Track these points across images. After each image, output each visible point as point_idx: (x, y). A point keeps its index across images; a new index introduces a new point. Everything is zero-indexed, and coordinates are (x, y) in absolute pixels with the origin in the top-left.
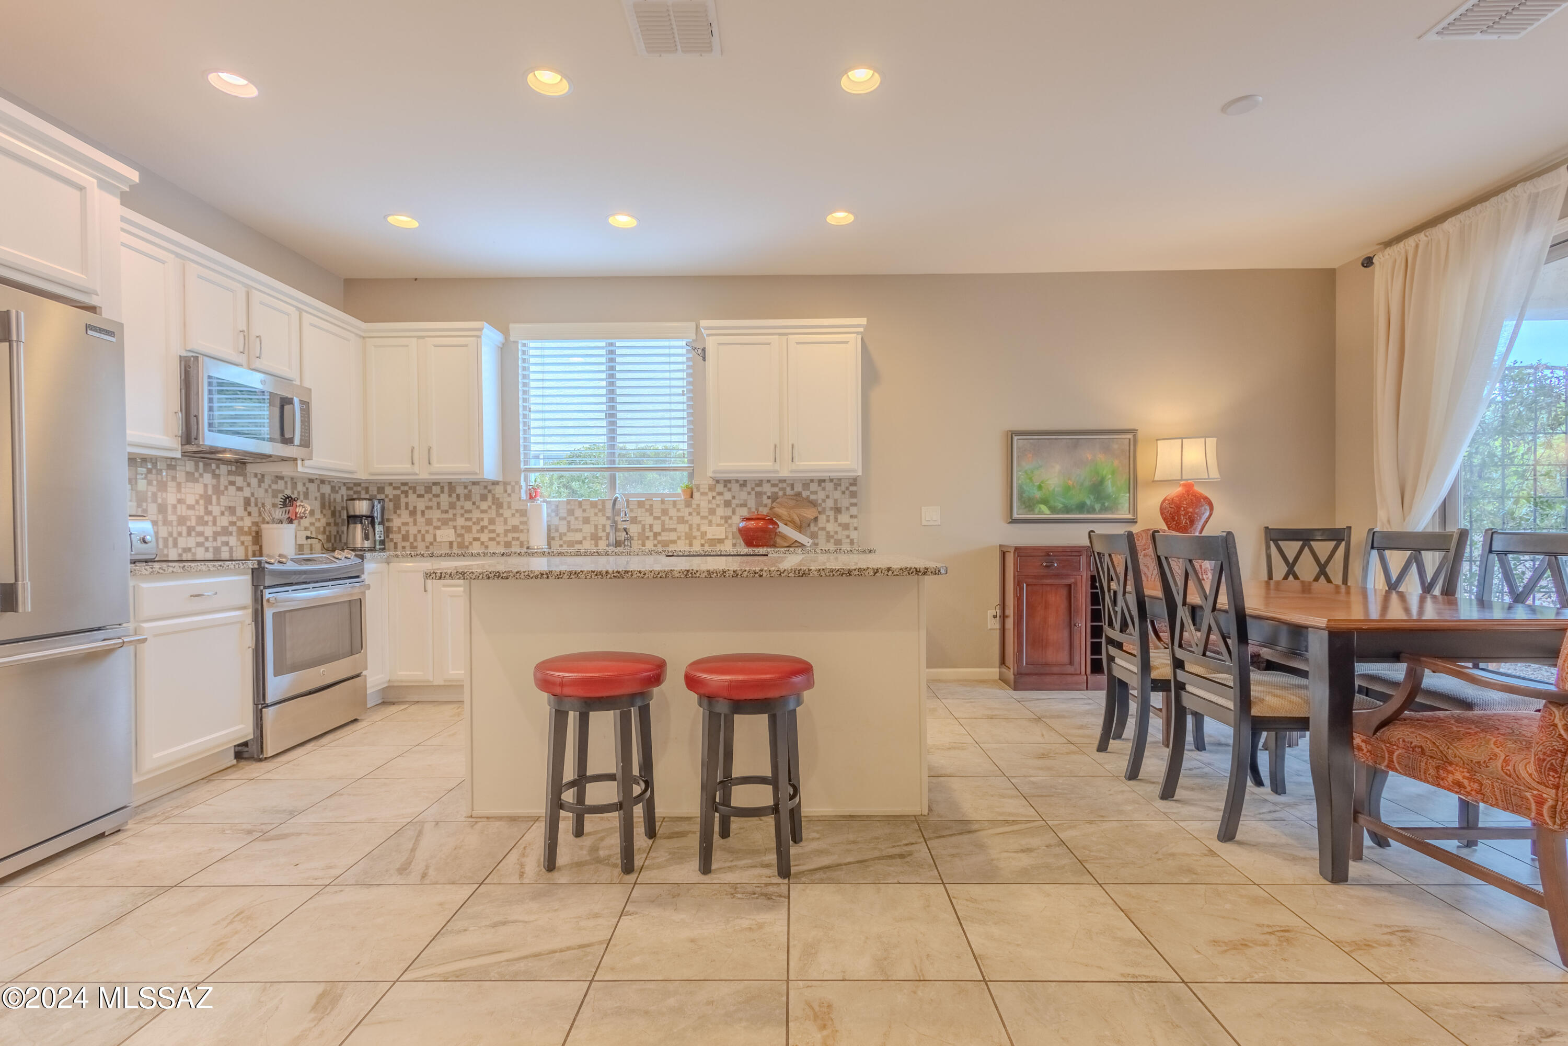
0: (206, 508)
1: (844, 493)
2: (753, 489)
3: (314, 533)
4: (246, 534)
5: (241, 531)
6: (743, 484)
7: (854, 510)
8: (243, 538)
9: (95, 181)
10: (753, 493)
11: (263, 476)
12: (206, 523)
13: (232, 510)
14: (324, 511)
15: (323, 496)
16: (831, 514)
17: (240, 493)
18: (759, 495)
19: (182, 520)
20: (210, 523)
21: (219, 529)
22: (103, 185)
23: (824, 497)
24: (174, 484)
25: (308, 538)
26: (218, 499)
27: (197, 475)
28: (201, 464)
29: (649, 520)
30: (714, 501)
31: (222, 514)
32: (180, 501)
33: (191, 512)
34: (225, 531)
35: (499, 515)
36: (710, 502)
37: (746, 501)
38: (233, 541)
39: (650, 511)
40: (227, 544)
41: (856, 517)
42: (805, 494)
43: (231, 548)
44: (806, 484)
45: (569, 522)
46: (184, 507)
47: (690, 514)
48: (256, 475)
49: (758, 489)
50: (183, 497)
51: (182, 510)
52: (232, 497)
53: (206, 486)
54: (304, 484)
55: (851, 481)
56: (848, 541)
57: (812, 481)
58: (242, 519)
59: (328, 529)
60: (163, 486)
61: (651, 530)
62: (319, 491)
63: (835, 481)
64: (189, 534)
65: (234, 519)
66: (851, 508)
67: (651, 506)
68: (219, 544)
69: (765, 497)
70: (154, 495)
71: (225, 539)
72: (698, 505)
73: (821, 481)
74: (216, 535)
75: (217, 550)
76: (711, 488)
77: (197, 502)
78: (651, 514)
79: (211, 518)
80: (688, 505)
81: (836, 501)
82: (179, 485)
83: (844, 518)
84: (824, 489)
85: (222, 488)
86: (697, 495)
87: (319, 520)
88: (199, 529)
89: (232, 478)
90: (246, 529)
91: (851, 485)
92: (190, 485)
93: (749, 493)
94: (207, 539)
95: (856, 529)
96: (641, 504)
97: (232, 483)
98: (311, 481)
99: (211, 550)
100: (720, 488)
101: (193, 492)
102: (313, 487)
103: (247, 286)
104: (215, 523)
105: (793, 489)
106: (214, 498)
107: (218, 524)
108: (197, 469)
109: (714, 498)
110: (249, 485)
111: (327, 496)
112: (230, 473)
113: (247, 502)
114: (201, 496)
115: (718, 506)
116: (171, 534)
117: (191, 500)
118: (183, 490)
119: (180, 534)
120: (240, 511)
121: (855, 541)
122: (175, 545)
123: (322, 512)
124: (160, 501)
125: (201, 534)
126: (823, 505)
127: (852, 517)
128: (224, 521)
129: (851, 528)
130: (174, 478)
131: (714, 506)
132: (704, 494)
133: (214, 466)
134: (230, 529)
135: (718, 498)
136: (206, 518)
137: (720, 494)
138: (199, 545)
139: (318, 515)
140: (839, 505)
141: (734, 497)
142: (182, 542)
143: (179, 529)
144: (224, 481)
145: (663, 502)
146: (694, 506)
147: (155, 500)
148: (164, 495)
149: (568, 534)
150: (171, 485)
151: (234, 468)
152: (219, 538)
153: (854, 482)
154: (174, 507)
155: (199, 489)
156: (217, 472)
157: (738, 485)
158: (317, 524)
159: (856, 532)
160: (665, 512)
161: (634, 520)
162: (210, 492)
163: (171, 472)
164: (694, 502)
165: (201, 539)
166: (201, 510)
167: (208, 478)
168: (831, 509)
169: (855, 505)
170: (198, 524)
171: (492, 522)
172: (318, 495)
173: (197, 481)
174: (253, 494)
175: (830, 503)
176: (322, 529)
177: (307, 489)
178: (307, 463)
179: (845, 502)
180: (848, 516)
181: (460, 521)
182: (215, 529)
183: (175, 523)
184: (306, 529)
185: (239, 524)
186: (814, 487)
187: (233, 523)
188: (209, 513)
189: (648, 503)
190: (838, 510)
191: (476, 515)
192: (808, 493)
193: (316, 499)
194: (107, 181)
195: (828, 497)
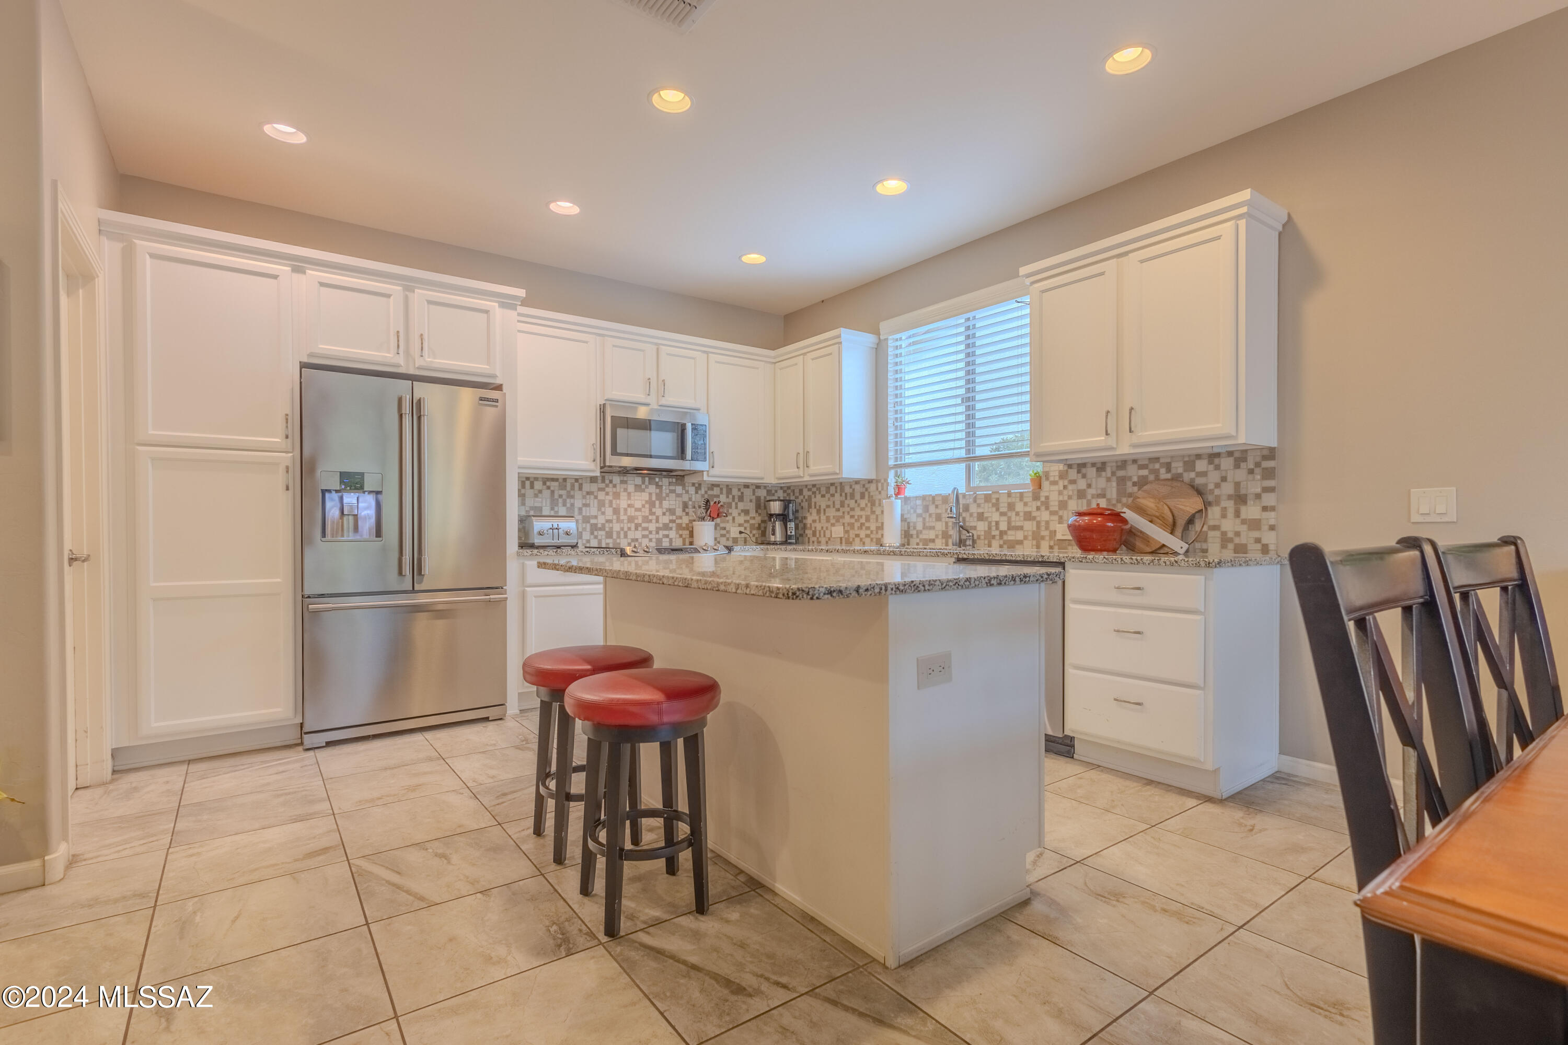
0: (650, 510)
1: (1251, 472)
2: (1113, 474)
3: (748, 529)
4: (684, 529)
5: (679, 527)
6: (1101, 467)
7: (1269, 499)
8: (681, 532)
9: (496, 305)
10: (1114, 479)
11: (700, 485)
12: (651, 521)
13: (672, 511)
14: (760, 511)
15: (758, 499)
16: (1230, 505)
17: (680, 499)
18: (1122, 481)
19: (631, 519)
20: (654, 521)
21: (661, 525)
22: (503, 305)
23: (1218, 480)
24: (625, 494)
25: (741, 532)
26: (661, 503)
27: (643, 486)
28: (647, 479)
29: (995, 517)
30: (1065, 492)
31: (664, 514)
32: (629, 506)
33: (638, 513)
34: (666, 527)
35: (873, 512)
36: (1060, 493)
37: (1104, 490)
38: (673, 534)
39: (996, 506)
40: (667, 536)
41: (1273, 509)
42: (1189, 476)
43: (671, 540)
44: (1190, 461)
45: (924, 519)
46: (633, 509)
47: (1038, 509)
48: (693, 484)
49: (1121, 473)
50: (632, 502)
51: (631, 512)
52: (671, 502)
53: (650, 494)
54: (739, 490)
55: (1266, 452)
56: (1259, 546)
57: (1199, 456)
58: (681, 518)
59: (763, 525)
60: (617, 496)
61: (997, 528)
62: (754, 494)
63: (1237, 455)
64: (636, 529)
65: (674, 518)
66: (1264, 496)
67: (998, 499)
68: (661, 536)
69: (1129, 484)
70: (611, 502)
71: (666, 532)
72: (1047, 498)
73: (1213, 457)
74: (658, 530)
75: (659, 541)
76: (1062, 476)
77: (643, 506)
78: (998, 509)
79: (654, 517)
80: (1036, 497)
81: (1237, 485)
82: (629, 494)
83: (1252, 511)
84: (1217, 467)
85: (664, 495)
86: (1045, 484)
87: (754, 518)
88: (644, 525)
89: (672, 488)
90: (684, 525)
91: (1265, 458)
92: (639, 494)
93: (1109, 480)
94: (651, 532)
95: (1272, 528)
96: (987, 498)
97: (673, 491)
98: (747, 486)
99: (654, 540)
100: (1073, 474)
101: (640, 499)
102: (748, 493)
103: (656, 344)
104: (657, 521)
105: (1169, 470)
106: (657, 503)
107: (660, 521)
108: (643, 482)
109: (1065, 487)
110: (687, 492)
111: (762, 498)
112: (670, 484)
113: (685, 506)
114: (646, 502)
115: (1070, 497)
116: (622, 529)
117: (638, 505)
118: (632, 498)
119: (629, 529)
120: (679, 512)
121: (1272, 547)
122: (626, 536)
123: (757, 512)
124: (614, 506)
125: (646, 529)
126: (1217, 492)
127: (1265, 509)
128: (665, 519)
129: (1265, 528)
130: (625, 490)
131: (1066, 498)
132: (1054, 483)
133: (657, 480)
134: (671, 525)
135: (1070, 487)
136: (650, 517)
137: (1073, 482)
138: (644, 536)
139: (753, 513)
140: (1243, 492)
141: (1089, 486)
142: (631, 535)
143: (629, 525)
144: (665, 490)
145: (1009, 495)
146: (1043, 499)
147: (611, 505)
148: (618, 501)
149: (924, 532)
150: (624, 495)
151: (674, 480)
152: (661, 532)
153: (1271, 454)
154: (626, 510)
155: (645, 496)
156: (660, 483)
157: (1094, 469)
158: (752, 522)
159: (1273, 533)
160: (1011, 506)
161: (981, 517)
162: (654, 498)
163: (625, 486)
164: (1043, 494)
165: (646, 533)
166: (646, 511)
167: (652, 489)
168: (1230, 497)
169: (1271, 490)
170: (643, 522)
171: (868, 519)
172: (753, 498)
173: (643, 491)
174: (690, 499)
175: (1228, 489)
176: (757, 525)
177: (742, 493)
178: (712, 472)
179: (1254, 486)
180: (1259, 508)
181: (847, 519)
182: (657, 525)
183: (626, 521)
184: (740, 525)
185: (678, 521)
186: (1201, 465)
187: (672, 521)
188: (652, 513)
189: (995, 496)
190: (1240, 499)
191: (858, 512)
192: (1192, 475)
193: (751, 501)
194: (507, 303)
195: (1224, 479)
